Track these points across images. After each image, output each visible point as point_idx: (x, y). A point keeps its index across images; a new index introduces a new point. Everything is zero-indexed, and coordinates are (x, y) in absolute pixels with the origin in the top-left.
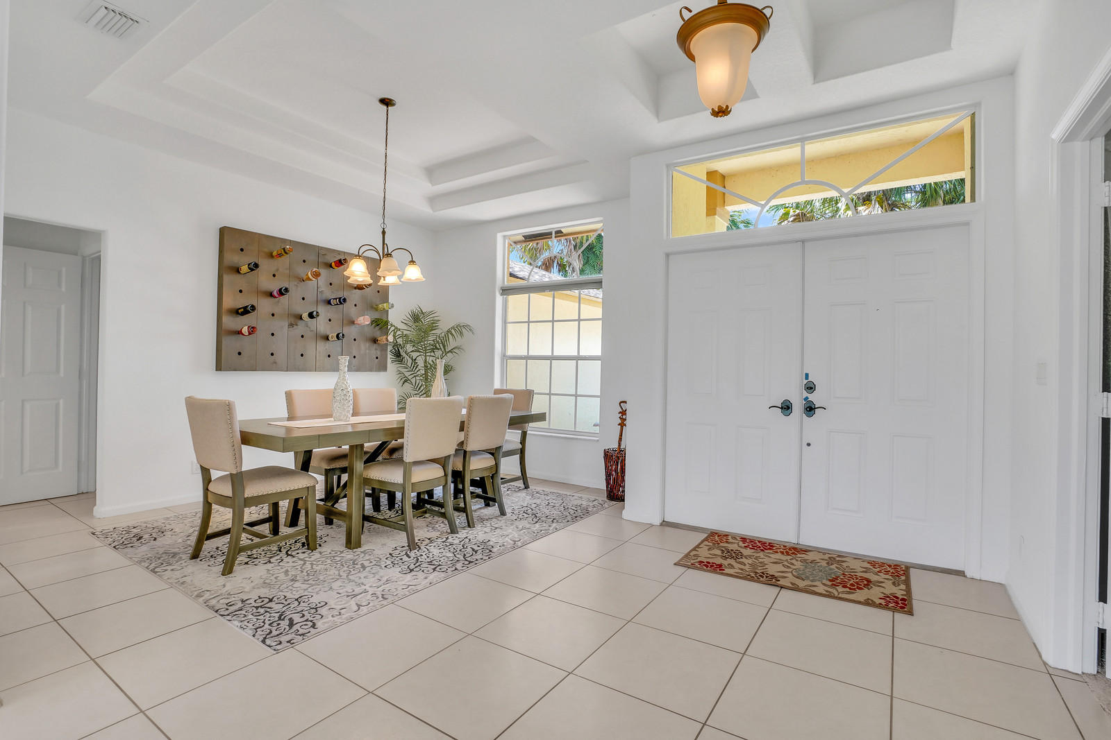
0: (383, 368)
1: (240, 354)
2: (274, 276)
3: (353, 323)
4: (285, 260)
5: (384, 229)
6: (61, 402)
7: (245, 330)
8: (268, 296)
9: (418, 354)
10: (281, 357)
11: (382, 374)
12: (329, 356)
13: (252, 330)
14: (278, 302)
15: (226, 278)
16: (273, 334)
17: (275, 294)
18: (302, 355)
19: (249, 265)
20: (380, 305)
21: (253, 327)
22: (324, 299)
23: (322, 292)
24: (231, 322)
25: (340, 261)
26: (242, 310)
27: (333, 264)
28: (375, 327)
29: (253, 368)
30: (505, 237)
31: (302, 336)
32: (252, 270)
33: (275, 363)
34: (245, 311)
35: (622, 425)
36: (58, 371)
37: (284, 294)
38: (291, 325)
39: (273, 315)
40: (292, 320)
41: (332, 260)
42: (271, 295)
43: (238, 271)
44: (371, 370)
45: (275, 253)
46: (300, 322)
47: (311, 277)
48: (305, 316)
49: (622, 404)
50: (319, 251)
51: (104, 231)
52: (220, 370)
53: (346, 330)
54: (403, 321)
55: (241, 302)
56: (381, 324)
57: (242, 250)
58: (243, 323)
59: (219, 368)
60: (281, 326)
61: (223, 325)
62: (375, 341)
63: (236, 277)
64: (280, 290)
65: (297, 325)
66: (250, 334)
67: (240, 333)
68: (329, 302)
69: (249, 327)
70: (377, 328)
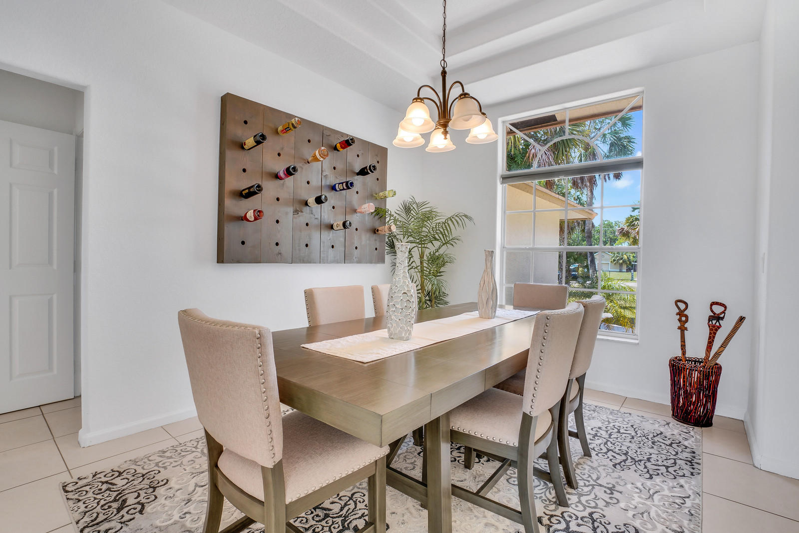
0: (382, 260)
1: (243, 243)
2: (279, 155)
3: (355, 211)
4: (291, 136)
5: (444, 68)
6: (55, 297)
7: (250, 215)
8: (273, 177)
9: (414, 245)
10: (286, 248)
11: (380, 266)
12: (333, 247)
13: (259, 215)
14: (283, 184)
15: (229, 154)
16: (278, 222)
17: (282, 174)
18: (307, 245)
19: (255, 136)
20: (381, 193)
21: (259, 211)
22: (328, 184)
23: (326, 176)
24: (235, 207)
25: (347, 141)
26: (247, 191)
27: (338, 146)
28: (375, 216)
29: (256, 260)
30: (504, 122)
31: (307, 224)
32: (258, 143)
33: (280, 254)
34: (249, 193)
35: (683, 329)
36: (50, 262)
37: (292, 174)
38: (296, 212)
39: (278, 199)
40: (298, 207)
41: (336, 141)
42: (277, 177)
43: (242, 146)
44: (371, 262)
45: (280, 128)
46: (306, 209)
47: (318, 157)
48: (311, 200)
49: (678, 303)
50: (323, 132)
51: (85, 87)
52: (222, 262)
53: (349, 218)
54: (397, 212)
55: (244, 184)
56: (380, 213)
57: (246, 122)
58: (248, 207)
59: (221, 258)
60: (286, 214)
61: (226, 210)
62: (375, 231)
63: (240, 154)
64: (288, 169)
65: (302, 212)
66: (256, 219)
67: (245, 218)
68: (333, 188)
69: (254, 211)
70: (377, 217)
